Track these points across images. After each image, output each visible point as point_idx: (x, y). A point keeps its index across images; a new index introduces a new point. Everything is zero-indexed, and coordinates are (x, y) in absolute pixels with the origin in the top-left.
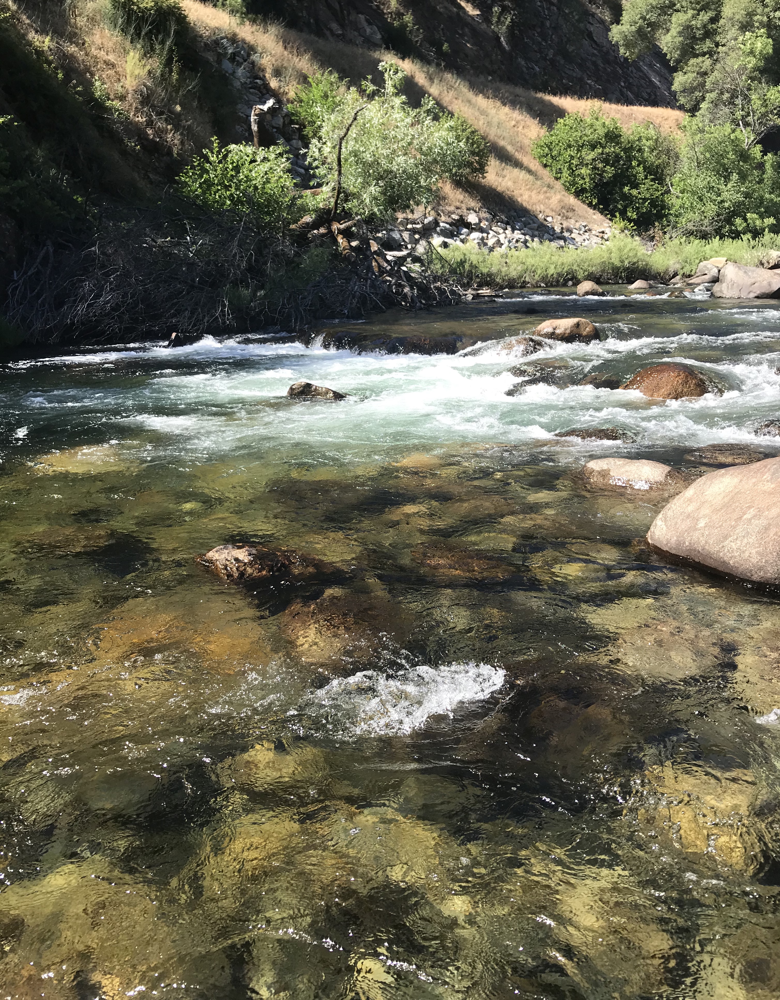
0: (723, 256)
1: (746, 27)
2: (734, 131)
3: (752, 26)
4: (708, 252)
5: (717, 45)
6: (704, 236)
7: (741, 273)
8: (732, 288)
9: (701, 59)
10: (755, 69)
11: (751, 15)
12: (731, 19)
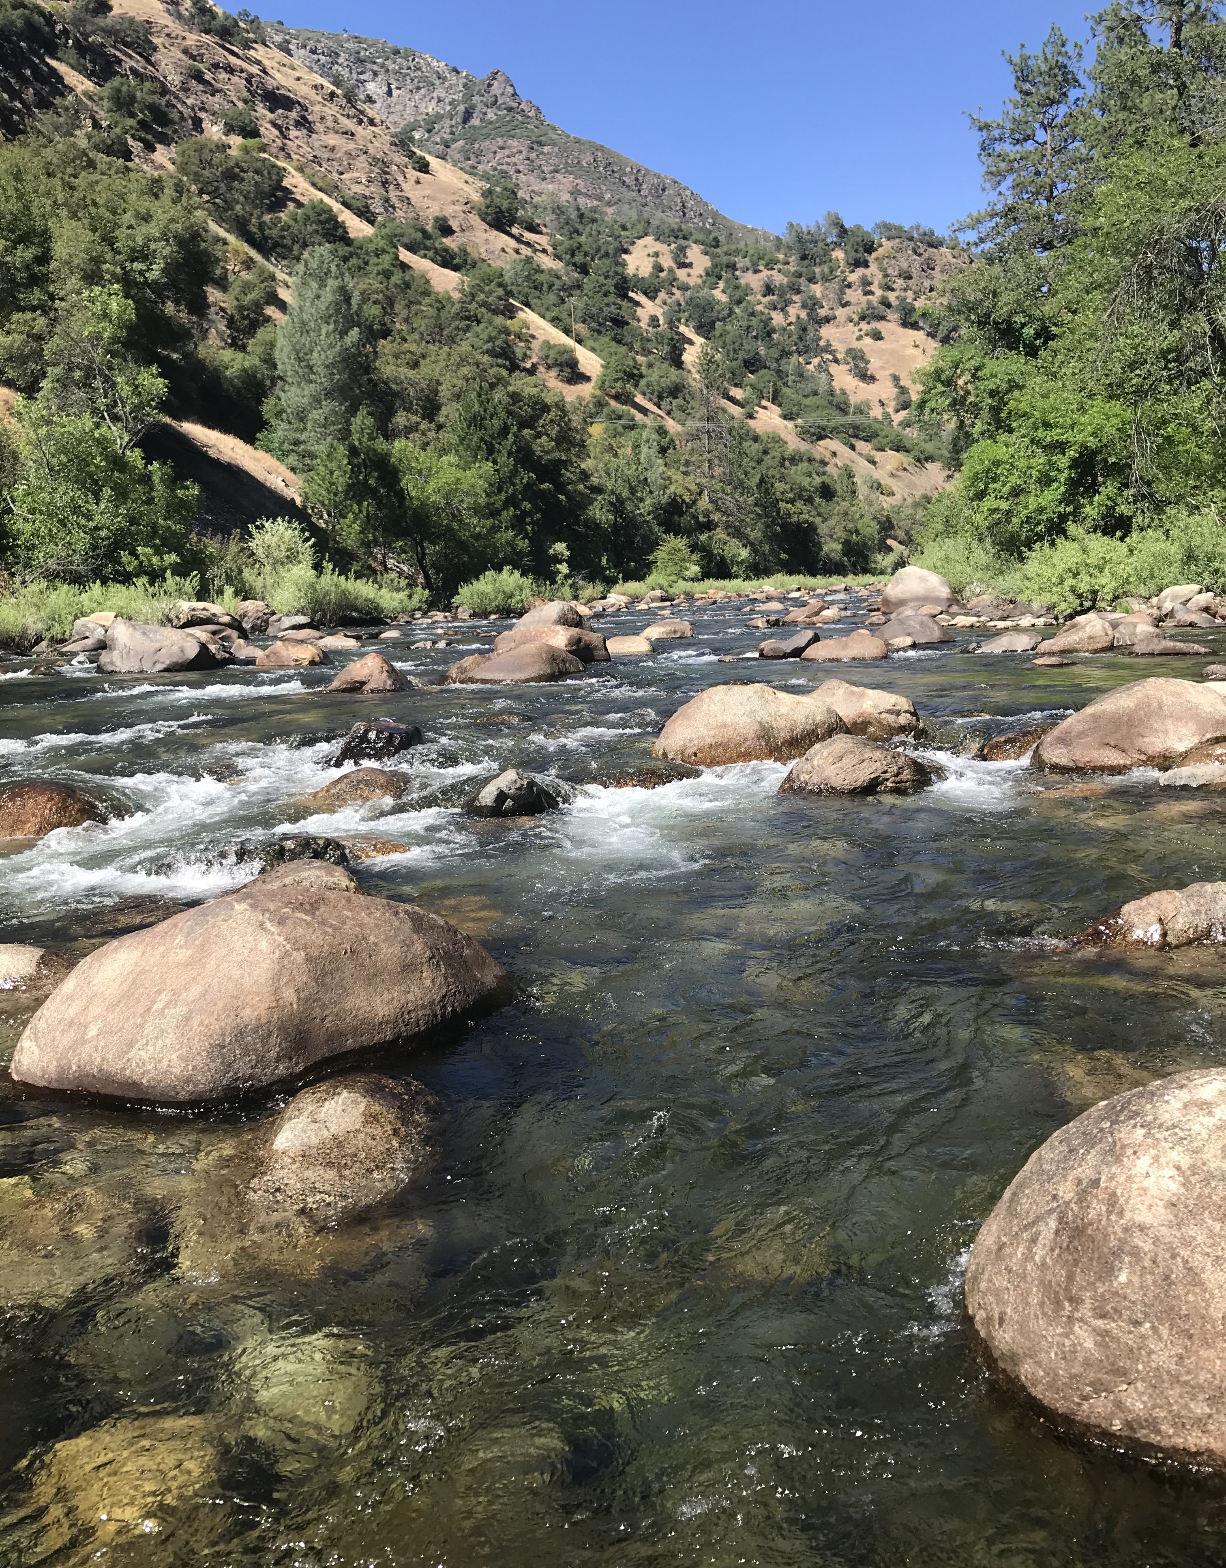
0: (110, 609)
1: (92, 277)
2: (98, 426)
3: (102, 278)
4: (86, 603)
5: (52, 297)
6: (78, 580)
7: (138, 635)
8: (128, 658)
9: (29, 315)
10: (115, 340)
11: (97, 261)
12: (68, 263)
